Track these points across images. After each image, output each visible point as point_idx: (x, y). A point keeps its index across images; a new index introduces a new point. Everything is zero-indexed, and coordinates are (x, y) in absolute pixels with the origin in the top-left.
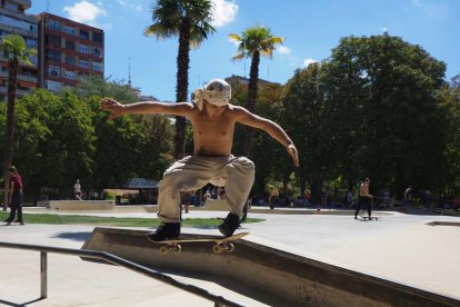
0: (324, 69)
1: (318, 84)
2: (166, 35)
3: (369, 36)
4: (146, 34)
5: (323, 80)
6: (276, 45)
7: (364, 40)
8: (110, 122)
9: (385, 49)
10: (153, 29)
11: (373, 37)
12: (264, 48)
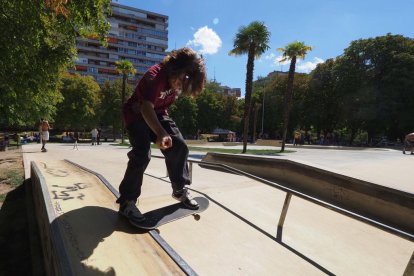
0: (338, 61)
1: (332, 72)
2: (240, 53)
3: (374, 37)
4: (230, 55)
5: (337, 68)
6: (308, 51)
7: (370, 40)
8: (205, 101)
9: (387, 45)
10: (233, 51)
11: (377, 38)
12: (300, 54)
